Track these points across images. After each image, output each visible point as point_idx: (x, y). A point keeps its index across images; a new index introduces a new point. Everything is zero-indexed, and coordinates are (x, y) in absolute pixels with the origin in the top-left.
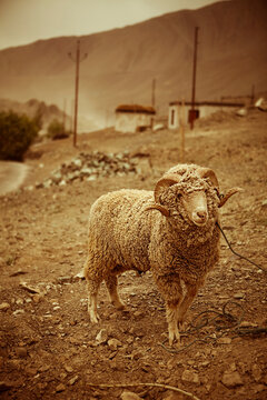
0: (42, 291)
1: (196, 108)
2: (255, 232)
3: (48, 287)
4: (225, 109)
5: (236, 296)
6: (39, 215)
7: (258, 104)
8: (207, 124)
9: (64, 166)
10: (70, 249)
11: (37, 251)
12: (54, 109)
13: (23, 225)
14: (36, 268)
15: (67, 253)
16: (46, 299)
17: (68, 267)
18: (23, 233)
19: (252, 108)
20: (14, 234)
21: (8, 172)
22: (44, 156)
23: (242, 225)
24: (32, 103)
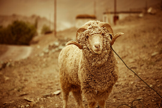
0: (35, 101)
1: (117, 15)
2: (148, 68)
3: (38, 99)
4: (132, 15)
5: (138, 98)
6: (36, 69)
7: (149, 10)
8: (123, 22)
9: (50, 46)
10: (52, 83)
11: (34, 85)
12: (44, 19)
13: (28, 74)
14: (33, 92)
15: (50, 85)
16: (37, 105)
17: (50, 90)
18: (28, 78)
19: (146, 13)
20: (24, 78)
21: (22, 51)
22: (40, 42)
23: (141, 66)
24: (33, 16)
